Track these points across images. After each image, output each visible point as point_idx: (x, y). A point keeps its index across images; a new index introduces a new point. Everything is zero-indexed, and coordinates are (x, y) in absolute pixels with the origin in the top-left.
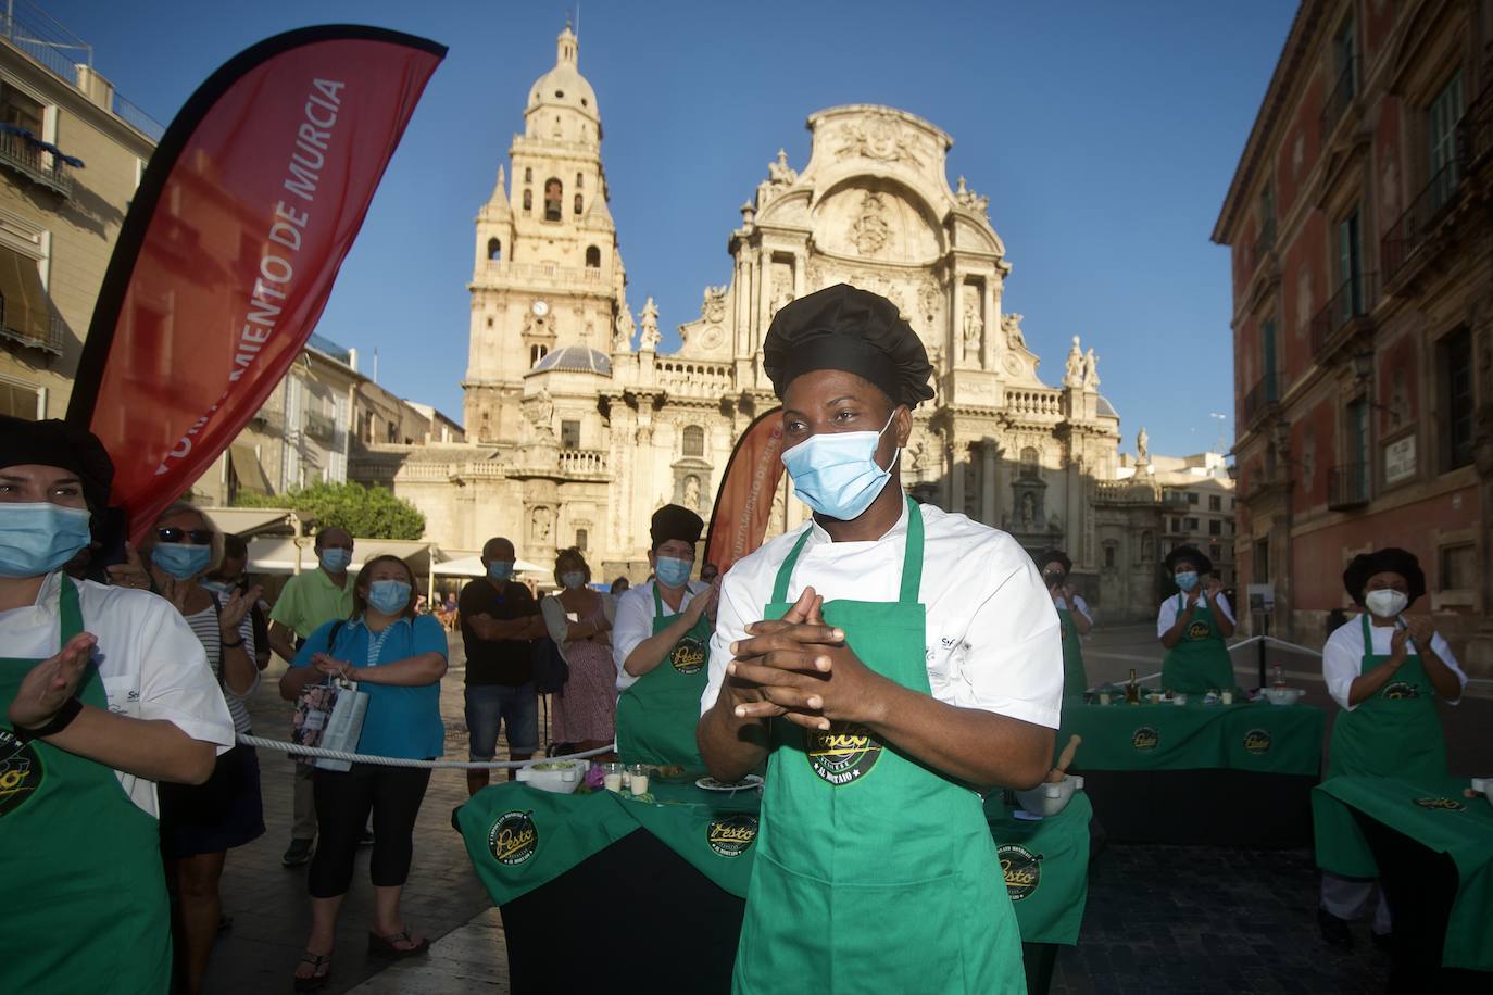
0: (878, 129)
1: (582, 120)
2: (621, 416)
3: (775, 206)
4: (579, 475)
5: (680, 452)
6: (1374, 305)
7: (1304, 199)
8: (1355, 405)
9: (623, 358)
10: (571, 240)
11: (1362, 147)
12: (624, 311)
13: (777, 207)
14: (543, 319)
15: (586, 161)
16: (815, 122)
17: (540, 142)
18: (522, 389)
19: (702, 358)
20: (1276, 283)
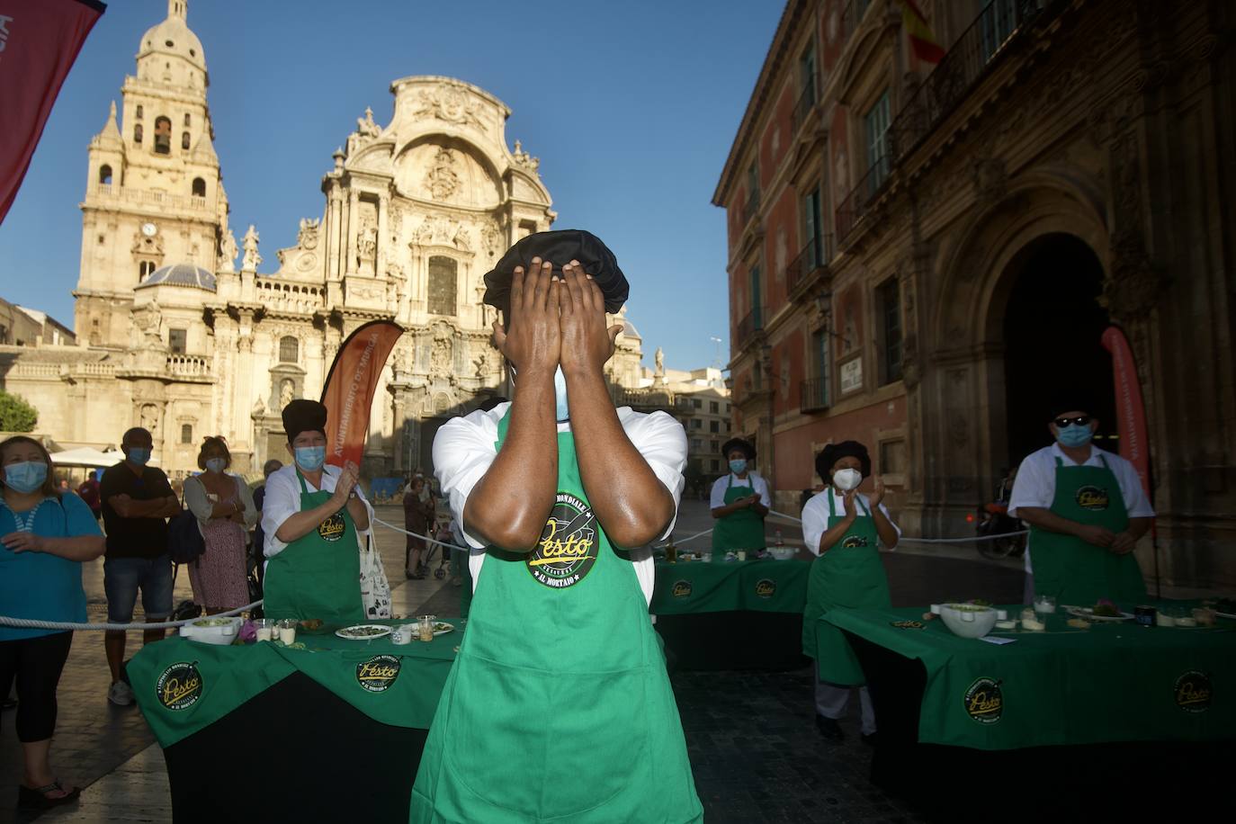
0: (450, 97)
1: (190, 68)
2: (224, 327)
3: (363, 154)
4: (185, 377)
5: (278, 359)
6: (831, 260)
7: (780, 176)
8: (819, 334)
9: (226, 277)
10: (178, 171)
11: (821, 140)
12: (228, 236)
13: (364, 156)
14: (152, 239)
15: (193, 104)
16: (397, 87)
17: (151, 84)
18: (133, 300)
19: (297, 278)
20: (760, 238)
